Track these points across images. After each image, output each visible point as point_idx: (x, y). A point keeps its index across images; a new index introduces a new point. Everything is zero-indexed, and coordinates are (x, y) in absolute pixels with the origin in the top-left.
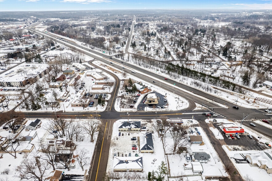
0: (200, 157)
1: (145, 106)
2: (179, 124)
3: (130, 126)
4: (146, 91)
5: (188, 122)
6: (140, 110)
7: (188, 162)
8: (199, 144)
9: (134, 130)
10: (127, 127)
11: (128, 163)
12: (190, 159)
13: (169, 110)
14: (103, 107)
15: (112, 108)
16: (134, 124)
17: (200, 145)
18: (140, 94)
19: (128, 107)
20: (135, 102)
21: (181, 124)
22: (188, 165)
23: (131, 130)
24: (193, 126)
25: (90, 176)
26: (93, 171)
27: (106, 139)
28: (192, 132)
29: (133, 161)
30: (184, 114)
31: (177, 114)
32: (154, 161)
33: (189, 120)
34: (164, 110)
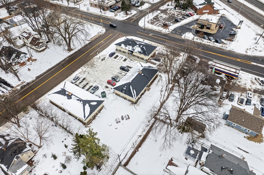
0: (222, 168)
1: (190, 30)
2: (228, 77)
3: (133, 46)
4: (208, 11)
5: (254, 81)
6: (175, 33)
7: (187, 159)
8: (246, 135)
9: (138, 57)
10: (128, 46)
11: (71, 98)
12: (194, 156)
13: (228, 49)
14: (125, 16)
15: (137, 20)
16: (141, 46)
17: (248, 138)
18: (195, 14)
19: (160, 25)
20: (177, 21)
21: (232, 78)
22: (176, 166)
23: (134, 55)
24: (259, 94)
25: (18, 92)
26: (30, 87)
27: (88, 54)
28: (248, 102)
29: (80, 100)
30: (255, 64)
31: (239, 60)
32: (123, 119)
33: (257, 77)
34: (218, 45)
